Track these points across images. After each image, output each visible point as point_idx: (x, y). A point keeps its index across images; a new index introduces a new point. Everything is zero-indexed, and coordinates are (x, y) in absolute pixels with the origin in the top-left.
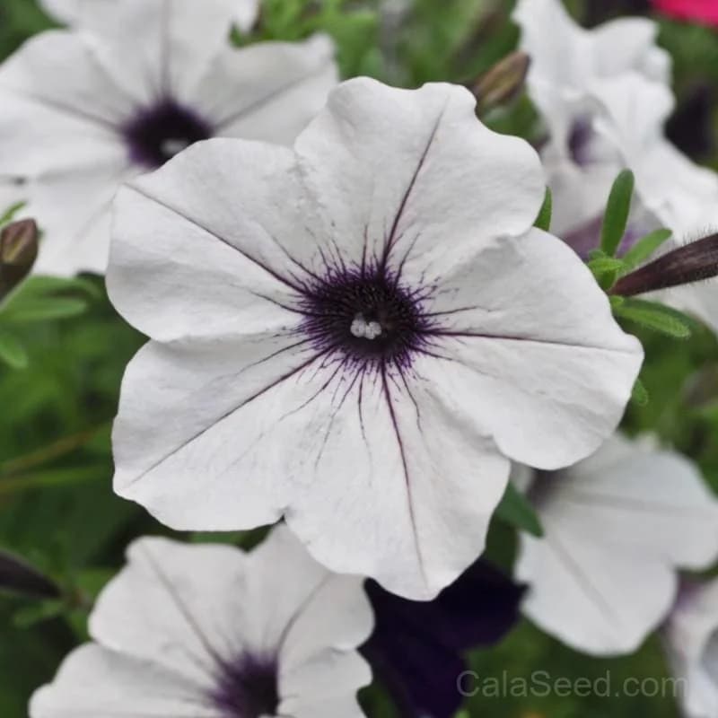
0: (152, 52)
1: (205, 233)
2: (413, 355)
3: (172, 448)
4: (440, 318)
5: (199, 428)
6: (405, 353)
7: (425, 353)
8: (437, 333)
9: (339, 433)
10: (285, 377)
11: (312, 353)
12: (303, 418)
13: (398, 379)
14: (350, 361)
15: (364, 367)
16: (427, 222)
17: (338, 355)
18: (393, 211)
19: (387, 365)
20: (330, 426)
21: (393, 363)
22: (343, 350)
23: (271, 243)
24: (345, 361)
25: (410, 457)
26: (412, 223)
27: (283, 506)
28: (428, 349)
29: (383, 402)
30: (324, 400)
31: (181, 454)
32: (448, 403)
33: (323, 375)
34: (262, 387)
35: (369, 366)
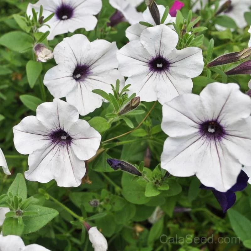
0: (157, 45)
1: (181, 114)
2: (222, 138)
3: (172, 158)
4: (228, 132)
5: (178, 154)
6: (220, 137)
7: (225, 138)
8: (228, 135)
9: (206, 154)
10: (195, 142)
11: (200, 136)
12: (199, 151)
13: (218, 143)
14: (208, 137)
15: (211, 139)
16: (227, 112)
17: (205, 136)
18: (220, 110)
19: (216, 139)
20: (204, 153)
21: (217, 139)
22: (206, 135)
23: (194, 116)
24: (207, 137)
25: (221, 161)
26: (224, 113)
27: (195, 172)
28: (225, 137)
29: (215, 148)
30: (203, 147)
31: (174, 159)
32: (229, 151)
33: (203, 141)
34: (190, 144)
35: (212, 139)
